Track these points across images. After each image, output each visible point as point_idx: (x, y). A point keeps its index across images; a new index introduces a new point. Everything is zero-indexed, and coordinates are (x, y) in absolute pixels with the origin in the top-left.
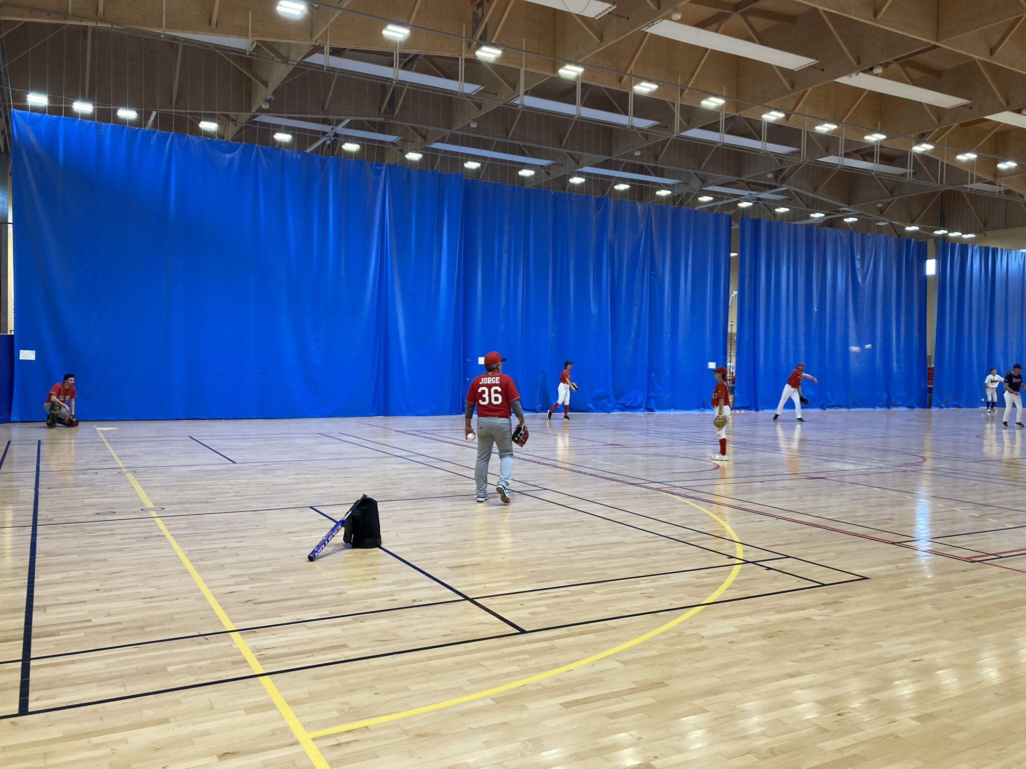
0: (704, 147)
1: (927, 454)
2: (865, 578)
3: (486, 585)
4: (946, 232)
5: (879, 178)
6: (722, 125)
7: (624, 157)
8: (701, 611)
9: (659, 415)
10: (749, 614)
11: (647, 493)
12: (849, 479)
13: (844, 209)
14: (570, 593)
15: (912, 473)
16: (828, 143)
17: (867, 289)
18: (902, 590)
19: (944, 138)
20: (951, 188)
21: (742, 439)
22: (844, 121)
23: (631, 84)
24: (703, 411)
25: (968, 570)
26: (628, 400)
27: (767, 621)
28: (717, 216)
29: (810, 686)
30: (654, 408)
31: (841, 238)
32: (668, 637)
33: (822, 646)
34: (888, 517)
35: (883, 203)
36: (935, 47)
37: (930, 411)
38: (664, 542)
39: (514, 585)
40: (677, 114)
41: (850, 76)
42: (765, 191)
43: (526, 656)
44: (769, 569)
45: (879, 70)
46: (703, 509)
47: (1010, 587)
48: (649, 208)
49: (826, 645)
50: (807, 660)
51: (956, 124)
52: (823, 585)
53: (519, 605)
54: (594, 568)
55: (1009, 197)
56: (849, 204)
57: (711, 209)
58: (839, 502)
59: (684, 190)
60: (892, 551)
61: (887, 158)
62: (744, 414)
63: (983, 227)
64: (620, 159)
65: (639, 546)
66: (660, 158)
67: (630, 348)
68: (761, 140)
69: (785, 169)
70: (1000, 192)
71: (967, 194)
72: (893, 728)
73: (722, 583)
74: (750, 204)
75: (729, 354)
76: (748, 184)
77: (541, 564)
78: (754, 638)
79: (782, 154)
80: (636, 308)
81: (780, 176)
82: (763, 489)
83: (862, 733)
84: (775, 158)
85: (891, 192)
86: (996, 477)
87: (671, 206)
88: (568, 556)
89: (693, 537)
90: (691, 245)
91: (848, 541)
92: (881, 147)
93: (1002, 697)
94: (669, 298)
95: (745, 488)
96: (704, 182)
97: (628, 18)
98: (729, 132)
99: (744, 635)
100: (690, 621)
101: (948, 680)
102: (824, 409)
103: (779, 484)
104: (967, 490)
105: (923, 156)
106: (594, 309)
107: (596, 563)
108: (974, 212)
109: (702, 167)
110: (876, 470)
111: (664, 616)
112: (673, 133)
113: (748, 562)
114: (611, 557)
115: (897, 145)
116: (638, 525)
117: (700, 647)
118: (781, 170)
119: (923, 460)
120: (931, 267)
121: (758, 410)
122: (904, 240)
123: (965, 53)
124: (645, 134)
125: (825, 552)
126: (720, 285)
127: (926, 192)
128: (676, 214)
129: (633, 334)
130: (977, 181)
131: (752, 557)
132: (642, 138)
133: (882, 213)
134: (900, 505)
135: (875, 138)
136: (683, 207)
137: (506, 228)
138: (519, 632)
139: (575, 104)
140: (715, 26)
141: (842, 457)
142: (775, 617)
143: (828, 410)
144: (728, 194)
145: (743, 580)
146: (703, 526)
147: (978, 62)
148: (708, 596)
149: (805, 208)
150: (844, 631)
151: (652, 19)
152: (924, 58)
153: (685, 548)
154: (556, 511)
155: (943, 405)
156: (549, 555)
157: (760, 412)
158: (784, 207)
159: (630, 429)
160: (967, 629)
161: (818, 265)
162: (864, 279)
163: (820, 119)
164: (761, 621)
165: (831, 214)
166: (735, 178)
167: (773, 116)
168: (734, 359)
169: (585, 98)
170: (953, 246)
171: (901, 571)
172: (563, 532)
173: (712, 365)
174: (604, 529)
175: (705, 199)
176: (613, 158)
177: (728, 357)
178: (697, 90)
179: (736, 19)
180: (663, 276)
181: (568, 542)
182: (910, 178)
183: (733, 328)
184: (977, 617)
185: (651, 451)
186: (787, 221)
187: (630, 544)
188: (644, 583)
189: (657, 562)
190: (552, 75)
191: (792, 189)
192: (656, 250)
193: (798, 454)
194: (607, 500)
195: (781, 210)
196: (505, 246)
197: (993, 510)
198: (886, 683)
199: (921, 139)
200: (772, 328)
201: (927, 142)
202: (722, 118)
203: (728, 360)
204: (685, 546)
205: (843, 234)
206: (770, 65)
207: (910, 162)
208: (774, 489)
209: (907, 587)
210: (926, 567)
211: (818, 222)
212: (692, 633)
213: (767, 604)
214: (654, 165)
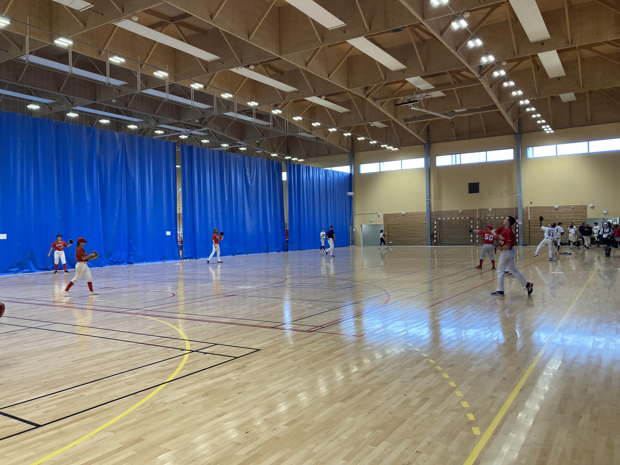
0: (157, 101)
1: (288, 276)
2: (258, 350)
3: (8, 398)
4: (290, 158)
5: (256, 127)
6: (167, 88)
7: (105, 102)
8: (165, 387)
9: (136, 266)
10: (195, 383)
11: (128, 317)
12: (249, 294)
13: (239, 143)
14: (75, 392)
15: (280, 287)
16: (228, 105)
17: (253, 188)
18: (277, 354)
19: (286, 108)
20: (291, 134)
21: (189, 277)
22: (236, 93)
23: (107, 57)
24: (164, 261)
25: (308, 337)
26: (115, 258)
27: (205, 385)
28: (167, 143)
29: (230, 420)
30: (133, 261)
31: (238, 159)
32: (143, 408)
33: (237, 394)
34: (269, 313)
35: (259, 140)
36: (279, 59)
37: (288, 253)
38: (140, 347)
39: (30, 395)
40: (139, 79)
41: (238, 69)
42: (194, 129)
43: (41, 443)
44: (206, 353)
45: (252, 67)
46: (165, 322)
47: (328, 343)
48: (123, 136)
49: (239, 393)
50: (228, 404)
51: (292, 101)
52: (236, 358)
53: (35, 408)
54: (92, 372)
55: (318, 141)
56: (242, 140)
57: (163, 138)
58: (244, 308)
59: (146, 126)
60: (272, 332)
61: (260, 116)
62: (189, 262)
63: (307, 156)
64: (103, 104)
65: (124, 352)
66: (129, 105)
67: (115, 224)
68: (191, 99)
69: (205, 118)
70: (314, 138)
71: (299, 138)
72: (275, 433)
73: (177, 367)
74: (186, 137)
75: (178, 226)
76: (184, 124)
77: (52, 376)
78: (198, 397)
79: (203, 109)
80: (118, 199)
81: (203, 122)
82: (202, 306)
83: (259, 440)
84: (199, 110)
85: (263, 135)
86: (319, 285)
87: (137, 135)
88: (73, 367)
89: (159, 341)
90: (151, 160)
91: (249, 330)
92: (256, 109)
93: (327, 403)
94: (139, 192)
95: (190, 306)
96: (158, 122)
97: (103, 14)
98: (171, 93)
99: (192, 397)
100: (158, 394)
101: (303, 398)
102: (234, 256)
103: (211, 301)
104: (306, 293)
105: (277, 116)
106: (88, 199)
107: (94, 368)
108: (302, 148)
109: (156, 113)
110: (262, 288)
111: (141, 394)
112: (137, 90)
113: (193, 351)
114: (105, 362)
115: (264, 109)
116: (124, 339)
117: (165, 410)
118: (203, 118)
119: (285, 279)
120: (284, 176)
121: (197, 259)
122: (270, 160)
123: (294, 64)
124: (119, 89)
125: (236, 339)
126: (171, 185)
127: (280, 136)
128: (141, 140)
129: (116, 215)
130: (303, 132)
131: (195, 348)
132: (117, 92)
133: (259, 146)
134: (275, 306)
135: (253, 104)
136: (145, 136)
137: (19, 143)
138: (35, 427)
139: (68, 65)
140: (160, 28)
141: (245, 282)
142: (210, 382)
143: (236, 256)
144: (172, 130)
145: (190, 363)
146: (165, 333)
147: (300, 69)
148: (169, 377)
149: (218, 141)
150: (248, 383)
151: (119, 18)
152: (274, 63)
153: (154, 348)
154: (64, 338)
155: (294, 249)
156: (59, 369)
157: (199, 259)
158: (206, 139)
159: (117, 277)
160: (309, 369)
161: (227, 173)
162: (252, 182)
163: (224, 90)
164: (202, 386)
165: (232, 145)
166: (176, 121)
167: (197, 86)
168: (181, 229)
169: (76, 61)
170: (294, 165)
171: (276, 343)
172: (69, 351)
173: (168, 233)
174: (100, 344)
175: (159, 132)
176: (97, 102)
177: (178, 228)
178: (150, 65)
179: (172, 26)
180: (135, 179)
181: (74, 358)
182: (271, 128)
183: (180, 210)
184: (313, 362)
185: (131, 289)
186: (209, 147)
187: (117, 351)
188: (127, 376)
189: (136, 360)
190: (50, 43)
191: (210, 129)
192: (129, 163)
193: (220, 283)
194: (101, 325)
195: (205, 141)
196: (19, 155)
197: (319, 302)
198: (272, 407)
199: (276, 107)
200: (203, 210)
201: (278, 109)
202: (167, 84)
203: (178, 229)
204: (154, 347)
205: (239, 157)
206: (194, 56)
207: (271, 119)
208: (208, 305)
209: (279, 351)
210: (289, 338)
211: (225, 149)
212: (159, 402)
213: (204, 375)
214: (126, 109)
